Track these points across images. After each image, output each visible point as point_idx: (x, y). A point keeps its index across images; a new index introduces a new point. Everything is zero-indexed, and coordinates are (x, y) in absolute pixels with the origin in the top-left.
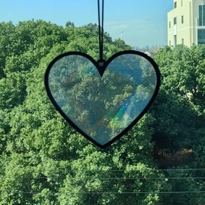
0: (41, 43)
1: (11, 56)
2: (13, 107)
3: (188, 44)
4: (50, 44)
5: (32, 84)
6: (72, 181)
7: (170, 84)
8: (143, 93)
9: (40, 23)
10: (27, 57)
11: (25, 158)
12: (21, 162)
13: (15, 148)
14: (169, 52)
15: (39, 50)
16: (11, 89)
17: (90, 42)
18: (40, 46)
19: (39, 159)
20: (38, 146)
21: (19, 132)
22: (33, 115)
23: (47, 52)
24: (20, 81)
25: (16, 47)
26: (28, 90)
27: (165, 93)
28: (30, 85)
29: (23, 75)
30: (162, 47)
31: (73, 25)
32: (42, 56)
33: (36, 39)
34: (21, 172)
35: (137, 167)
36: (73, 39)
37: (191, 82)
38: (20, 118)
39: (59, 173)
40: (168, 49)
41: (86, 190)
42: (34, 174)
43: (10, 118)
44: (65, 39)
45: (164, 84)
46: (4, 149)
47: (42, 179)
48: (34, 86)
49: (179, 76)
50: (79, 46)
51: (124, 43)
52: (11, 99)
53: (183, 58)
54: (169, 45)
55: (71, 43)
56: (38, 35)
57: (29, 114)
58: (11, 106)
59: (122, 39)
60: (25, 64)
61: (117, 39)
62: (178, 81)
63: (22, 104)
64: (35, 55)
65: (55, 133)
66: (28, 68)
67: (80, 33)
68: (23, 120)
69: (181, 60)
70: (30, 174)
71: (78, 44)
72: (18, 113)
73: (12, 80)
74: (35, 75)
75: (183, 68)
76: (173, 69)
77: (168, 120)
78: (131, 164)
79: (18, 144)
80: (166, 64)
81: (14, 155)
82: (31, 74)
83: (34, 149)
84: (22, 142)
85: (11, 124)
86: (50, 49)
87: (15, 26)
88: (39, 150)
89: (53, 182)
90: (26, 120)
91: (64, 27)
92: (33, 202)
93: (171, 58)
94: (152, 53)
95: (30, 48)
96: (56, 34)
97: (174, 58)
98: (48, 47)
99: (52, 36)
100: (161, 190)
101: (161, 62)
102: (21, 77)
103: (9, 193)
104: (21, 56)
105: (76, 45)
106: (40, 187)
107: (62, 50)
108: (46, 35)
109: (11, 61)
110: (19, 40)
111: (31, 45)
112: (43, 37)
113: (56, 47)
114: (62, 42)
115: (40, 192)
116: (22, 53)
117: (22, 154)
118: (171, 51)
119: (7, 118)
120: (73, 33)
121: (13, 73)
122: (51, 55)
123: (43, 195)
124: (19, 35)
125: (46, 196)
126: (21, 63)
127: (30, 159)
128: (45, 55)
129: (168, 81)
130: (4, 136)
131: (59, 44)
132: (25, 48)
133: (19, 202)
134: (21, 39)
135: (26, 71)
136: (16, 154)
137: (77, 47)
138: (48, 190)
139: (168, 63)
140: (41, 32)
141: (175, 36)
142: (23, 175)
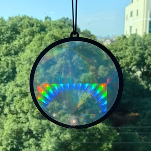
0: (26, 34)
1: (3, 44)
2: (7, 82)
3: (141, 33)
4: (33, 34)
5: (20, 66)
7: (124, 65)
9: (24, 17)
10: (15, 44)
11: (17, 118)
12: (14, 121)
13: (10, 111)
14: (125, 40)
15: (24, 39)
16: (5, 69)
17: (63, 32)
18: (25, 36)
19: (27, 119)
20: (27, 110)
21: (12, 100)
22: (23, 88)
23: (30, 41)
24: (12, 63)
25: (7, 37)
26: (17, 70)
28: (18, 66)
29: (13, 59)
30: (120, 36)
31: (50, 19)
32: (27, 44)
33: (22, 31)
34: (15, 127)
36: (50, 30)
37: (141, 64)
38: (13, 90)
39: (42, 128)
40: (125, 37)
41: (60, 140)
42: (24, 129)
43: (6, 90)
44: (44, 30)
46: (2, 112)
47: (30, 132)
48: (22, 67)
49: (132, 59)
50: (54, 36)
51: (90, 33)
52: (5, 77)
53: (136, 45)
54: (125, 34)
55: (49, 34)
56: (24, 27)
57: (19, 88)
58: (6, 81)
59: (88, 30)
60: (14, 50)
62: (131, 62)
63: (13, 80)
64: (21, 43)
66: (16, 53)
67: (55, 25)
68: (15, 92)
69: (134, 45)
70: (21, 129)
71: (55, 34)
72: (11, 87)
73: (5, 63)
74: (22, 59)
75: (135, 52)
76: (127, 53)
79: (12, 108)
80: (122, 49)
81: (10, 116)
82: (19, 58)
83: (23, 112)
84: (15, 106)
85: (6, 95)
86: (32, 38)
87: (6, 20)
88: (27, 113)
90: (17, 92)
91: (44, 20)
92: (24, 147)
93: (127, 45)
94: (112, 41)
95: (17, 38)
96: (37, 26)
97: (129, 44)
98: (31, 37)
99: (34, 27)
100: (113, 141)
101: (118, 48)
102: (12, 61)
103: (7, 141)
104: (12, 44)
105: (53, 35)
106: (28, 137)
107: (41, 39)
108: (29, 27)
109: (4, 48)
110: (9, 32)
111: (18, 36)
112: (27, 29)
113: (37, 36)
114: (41, 32)
115: (29, 140)
116: (12, 42)
117: (15, 115)
118: (127, 39)
119: (4, 90)
120: (50, 25)
121: (6, 58)
122: (33, 44)
123: (31, 143)
124: (9, 28)
125: (33, 143)
126: (11, 50)
127: (21, 119)
128: (29, 44)
129: (123, 62)
130: (2, 102)
131: (39, 35)
132: (14, 38)
133: (15, 147)
134: (11, 31)
135: (16, 56)
136: (11, 116)
137: (53, 37)
138: (34, 139)
139: (124, 48)
140: (25, 25)
141: (131, 27)
142: (17, 129)
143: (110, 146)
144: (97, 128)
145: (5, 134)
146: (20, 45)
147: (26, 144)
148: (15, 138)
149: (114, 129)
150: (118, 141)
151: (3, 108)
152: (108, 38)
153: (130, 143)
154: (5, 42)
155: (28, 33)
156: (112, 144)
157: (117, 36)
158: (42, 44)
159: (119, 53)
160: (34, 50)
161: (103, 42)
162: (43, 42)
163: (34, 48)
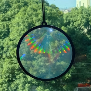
0: (15, 7)
2: (4, 38)
3: (86, 6)
4: (19, 7)
5: (12, 27)
6: (33, 69)
7: (77, 25)
10: (9, 14)
11: (11, 61)
12: (10, 62)
13: (7, 56)
14: (77, 10)
15: (14, 11)
16: (2, 30)
17: (39, 6)
18: (15, 8)
21: (8, 50)
22: (14, 42)
23: (18, 12)
24: (6, 26)
25: (3, 9)
26: (10, 30)
27: (74, 30)
28: (11, 28)
29: (8, 23)
30: (74, 8)
33: (13, 5)
34: (10, 67)
35: (62, 63)
36: (30, 5)
37: (87, 24)
38: (8, 43)
39: (27, 66)
40: (76, 8)
41: (39, 73)
42: (16, 67)
43: (3, 43)
44: (27, 5)
45: (74, 26)
46: (1, 57)
47: (20, 69)
48: (13, 28)
49: (81, 22)
50: (33, 8)
51: (55, 6)
52: (2, 35)
53: (84, 13)
54: (77, 6)
55: (30, 7)
56: (13, 3)
57: (12, 41)
58: (3, 38)
59: (54, 4)
60: (8, 18)
61: (52, 4)
62: (81, 24)
63: (8, 37)
64: (12, 13)
65: (24, 49)
67: (34, 1)
68: (9, 44)
69: (82, 14)
70: (14, 67)
71: (33, 7)
72: (7, 41)
73: (2, 26)
74: (13, 23)
75: (83, 18)
76: (78, 18)
77: (76, 42)
78: (58, 62)
79: (8, 55)
80: (75, 16)
81: (6, 59)
82: (11, 22)
83: (15, 57)
84: (9, 53)
85: (4, 46)
86: (19, 10)
90: (11, 44)
92: (16, 79)
93: (78, 13)
94: (69, 11)
95: (10, 10)
96: (22, 2)
97: (79, 13)
98: (19, 9)
99: (20, 3)
101: (73, 15)
102: (7, 24)
103: (6, 75)
104: (6, 14)
105: (32, 8)
106: (19, 72)
107: (25, 10)
108: (17, 3)
109: (1, 17)
110: (4, 6)
111: (10, 8)
112: (16, 4)
113: (22, 9)
114: (25, 6)
115: (19, 74)
116: (6, 12)
117: (10, 59)
118: (78, 10)
119: (2, 43)
120: (30, 2)
121: (3, 22)
122: (20, 13)
123: (20, 76)
124: (4, 3)
125: (22, 76)
126: (6, 17)
127: (14, 61)
128: (17, 13)
129: (76, 24)
130: (1, 51)
131: (24, 7)
132: (8, 10)
133: (10, 79)
134: (5, 6)
135: (9, 21)
136: (7, 59)
137: (32, 9)
138: (23, 74)
139: (76, 15)
140: (15, 2)
141: (80, 2)
142: (11, 68)
143: (70, 75)
144: (62, 65)
145: (4, 71)
147: (17, 77)
148: (10, 73)
150: (74, 73)
151: (2, 55)
152: (67, 9)
153: (82, 73)
154: (2, 13)
155: (17, 7)
156: (71, 74)
157: (72, 8)
158: (25, 13)
159: (73, 18)
160: (21, 17)
161: (63, 12)
162: (26, 12)
163: (21, 16)
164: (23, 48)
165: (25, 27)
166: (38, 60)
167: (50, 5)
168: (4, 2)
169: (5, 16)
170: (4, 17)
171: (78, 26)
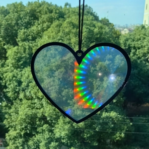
0: (45, 20)
1: (21, 29)
2: (23, 68)
4: (51, 20)
6: (64, 121)
7: (141, 55)
8: (120, 62)
10: (33, 30)
11: (32, 104)
12: (29, 106)
13: (25, 96)
14: (143, 29)
15: (43, 26)
16: (22, 54)
18: (44, 22)
19: (42, 105)
20: (42, 96)
21: (28, 86)
23: (48, 27)
24: (29, 49)
25: (25, 22)
27: (137, 62)
29: (31, 45)
30: (138, 25)
31: (70, 6)
32: (45, 30)
33: (41, 16)
34: (30, 113)
35: (111, 114)
36: (69, 17)
38: (28, 76)
39: (56, 115)
40: (143, 27)
41: (74, 127)
42: (38, 114)
43: (22, 76)
44: (63, 17)
45: (137, 55)
46: (18, 97)
47: (43, 118)
50: (73, 23)
51: (108, 21)
52: (22, 62)
54: (144, 24)
55: (67, 20)
56: (42, 13)
58: (22, 67)
59: (107, 18)
60: (32, 36)
61: (103, 18)
62: (148, 53)
63: (30, 66)
64: (39, 29)
65: (53, 88)
66: (34, 39)
67: (74, 12)
68: (31, 77)
70: (35, 114)
71: (73, 21)
72: (27, 72)
73: (22, 48)
76: (145, 44)
77: (137, 82)
78: (106, 112)
79: (28, 94)
80: (140, 39)
81: (24, 101)
82: (36, 44)
83: (38, 98)
84: (30, 92)
85: (22, 80)
86: (50, 25)
87: (25, 5)
88: (42, 99)
89: (51, 121)
91: (63, 7)
92: (37, 133)
93: (145, 35)
94: (130, 30)
95: (36, 24)
96: (56, 13)
97: (147, 34)
98: (50, 23)
99: (52, 14)
100: (126, 131)
101: (136, 37)
102: (29, 46)
103: (21, 126)
104: (30, 30)
105: (71, 22)
106: (42, 123)
107: (60, 26)
108: (48, 13)
109: (22, 34)
110: (28, 17)
111: (36, 21)
112: (46, 15)
113: (56, 23)
114: (60, 19)
115: (42, 126)
116: (30, 28)
117: (30, 101)
118: (145, 29)
119: (20, 75)
120: (69, 12)
121: (23, 43)
122: (51, 30)
123: (44, 129)
124: (28, 13)
125: (46, 129)
126: (29, 35)
127: (36, 104)
128: (47, 30)
129: (140, 52)
130: (18, 88)
131: (58, 21)
132: (32, 23)
133: (28, 132)
134: (29, 16)
135: (33, 42)
136: (27, 101)
137: (71, 24)
138: (48, 125)
139: (142, 38)
140: (44, 11)
142: (31, 115)
143: (123, 135)
144: (111, 118)
145: (19, 119)
146: (38, 30)
147: (39, 129)
148: (29, 123)
149: (127, 119)
150: (131, 131)
151: (18, 93)
152: (127, 28)
153: (142, 133)
154: (23, 28)
155: (47, 19)
156: (125, 134)
157: (135, 25)
158: (60, 30)
159: (136, 42)
160: (52, 36)
161: (121, 31)
163: (52, 34)
164: (52, 86)
165: (57, 52)
166: (73, 106)
167: (100, 19)
168: (28, 11)
169: (28, 32)
170: (26, 34)
171: (143, 56)
